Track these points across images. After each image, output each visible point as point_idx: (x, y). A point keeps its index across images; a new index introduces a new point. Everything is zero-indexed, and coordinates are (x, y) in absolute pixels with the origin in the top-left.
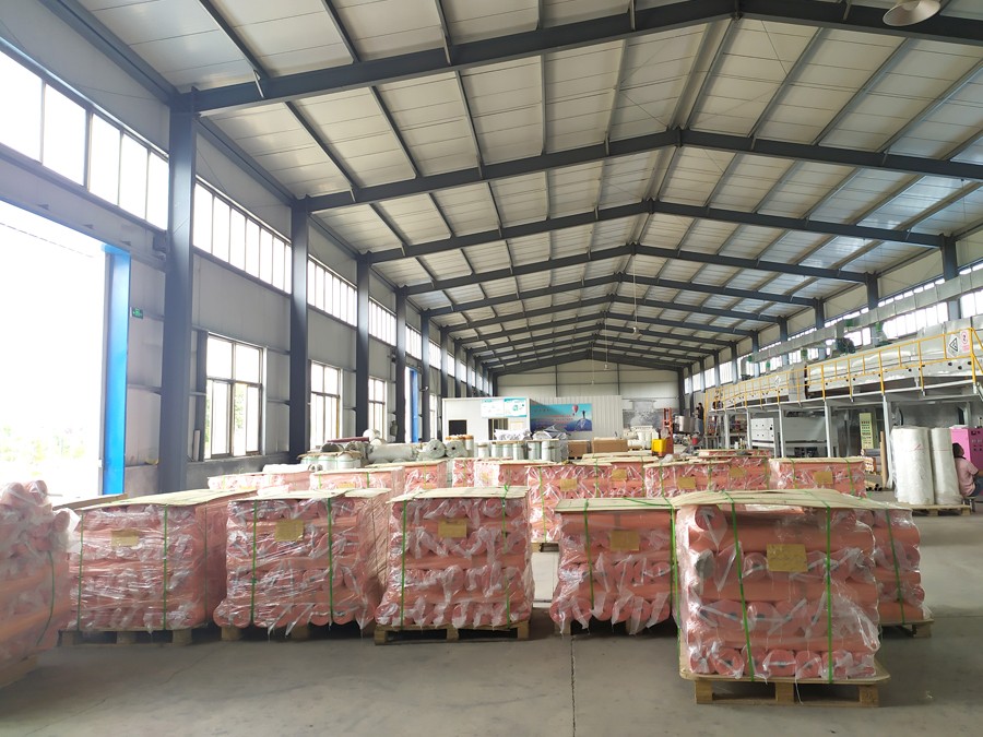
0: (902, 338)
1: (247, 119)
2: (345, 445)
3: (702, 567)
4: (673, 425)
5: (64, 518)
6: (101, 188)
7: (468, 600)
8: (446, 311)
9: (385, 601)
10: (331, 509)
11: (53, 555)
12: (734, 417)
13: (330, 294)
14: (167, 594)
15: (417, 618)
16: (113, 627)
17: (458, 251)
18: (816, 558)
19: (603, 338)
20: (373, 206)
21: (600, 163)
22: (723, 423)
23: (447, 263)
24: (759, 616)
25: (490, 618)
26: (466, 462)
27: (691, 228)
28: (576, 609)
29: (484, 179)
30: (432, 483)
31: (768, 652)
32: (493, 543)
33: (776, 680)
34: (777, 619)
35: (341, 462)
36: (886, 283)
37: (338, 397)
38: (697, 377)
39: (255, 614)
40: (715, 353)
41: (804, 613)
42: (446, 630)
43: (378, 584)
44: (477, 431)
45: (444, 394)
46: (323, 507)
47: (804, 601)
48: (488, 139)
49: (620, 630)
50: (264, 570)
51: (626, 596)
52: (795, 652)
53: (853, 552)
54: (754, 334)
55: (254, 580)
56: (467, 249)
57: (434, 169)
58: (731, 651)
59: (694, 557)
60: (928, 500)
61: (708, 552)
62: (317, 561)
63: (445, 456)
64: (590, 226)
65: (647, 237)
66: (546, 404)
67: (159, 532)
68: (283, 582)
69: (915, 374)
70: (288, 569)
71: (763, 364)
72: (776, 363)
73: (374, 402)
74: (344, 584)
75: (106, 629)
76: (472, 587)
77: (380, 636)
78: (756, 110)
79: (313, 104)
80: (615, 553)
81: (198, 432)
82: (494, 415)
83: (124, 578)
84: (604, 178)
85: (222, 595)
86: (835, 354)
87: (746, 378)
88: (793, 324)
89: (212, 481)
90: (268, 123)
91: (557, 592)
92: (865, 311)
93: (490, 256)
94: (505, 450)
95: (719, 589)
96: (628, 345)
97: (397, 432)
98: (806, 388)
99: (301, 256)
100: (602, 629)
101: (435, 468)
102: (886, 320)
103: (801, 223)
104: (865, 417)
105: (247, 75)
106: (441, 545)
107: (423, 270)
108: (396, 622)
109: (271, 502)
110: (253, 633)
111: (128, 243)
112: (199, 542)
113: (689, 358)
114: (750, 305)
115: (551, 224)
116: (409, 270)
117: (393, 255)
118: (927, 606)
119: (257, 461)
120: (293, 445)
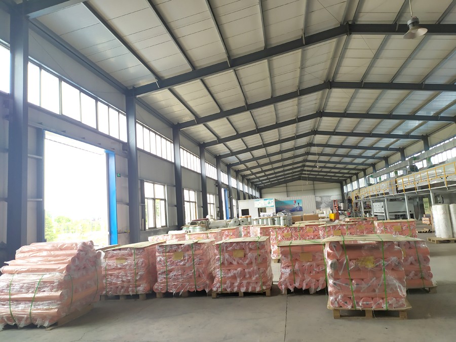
0: (441, 163)
1: (154, 96)
2: (199, 222)
3: (333, 266)
4: (339, 207)
5: (100, 254)
6: (103, 129)
7: (246, 281)
8: (237, 164)
9: (215, 282)
10: (193, 248)
11: (97, 267)
12: (366, 202)
13: (189, 161)
14: (137, 280)
15: (228, 288)
16: (118, 294)
17: (240, 139)
18: (379, 261)
19: (305, 171)
20: (204, 125)
21: (296, 99)
22: (361, 205)
23: (236, 145)
24: (357, 284)
25: (255, 288)
26: (247, 227)
27: (339, 122)
28: (288, 284)
29: (248, 110)
30: (233, 236)
31: (362, 298)
32: (254, 259)
33: (365, 309)
34: (364, 286)
35: (198, 229)
36: (432, 139)
37: (195, 202)
38: (349, 185)
39: (168, 288)
40: (357, 174)
41: (375, 283)
42: (238, 293)
43: (212, 276)
44: (253, 214)
45: (239, 199)
46: (190, 247)
47: (375, 278)
48: (248, 94)
49: (307, 292)
50: (170, 271)
51: (308, 279)
52: (372, 298)
53: (394, 259)
54: (373, 165)
55: (167, 275)
56: (244, 138)
57: (228, 108)
58: (347, 298)
59: (329, 262)
60: (450, 236)
61: (335, 260)
62: (189, 267)
63: (240, 225)
64: (295, 125)
65: (320, 127)
66: (282, 200)
67: (133, 258)
68: (178, 275)
69: (444, 180)
70: (179, 270)
71: (378, 178)
72: (384, 177)
73: (210, 204)
74: (199, 276)
75: (116, 294)
76: (247, 276)
77: (214, 295)
78: (363, 70)
79: (178, 88)
80: (302, 262)
81: (143, 219)
82: (260, 206)
83: (121, 275)
84: (299, 104)
85: (156, 281)
86: (409, 173)
87: (370, 185)
88: (391, 160)
89: (150, 238)
90: (162, 97)
91: (281, 278)
92: (423, 152)
93: (254, 140)
94: (265, 221)
95: (340, 274)
96: (317, 173)
97: (220, 215)
98: (397, 188)
99: (177, 147)
100: (299, 292)
101: (234, 230)
102: (431, 156)
103: (389, 116)
104: (426, 200)
105: (152, 80)
106: (235, 260)
107: (226, 148)
108: (220, 290)
109: (171, 246)
110: (168, 295)
111: (114, 149)
112: (147, 261)
113: (345, 177)
114: (370, 153)
115: (278, 125)
116: (221, 148)
117: (214, 143)
118: (434, 281)
119: (165, 230)
120: (178, 222)
